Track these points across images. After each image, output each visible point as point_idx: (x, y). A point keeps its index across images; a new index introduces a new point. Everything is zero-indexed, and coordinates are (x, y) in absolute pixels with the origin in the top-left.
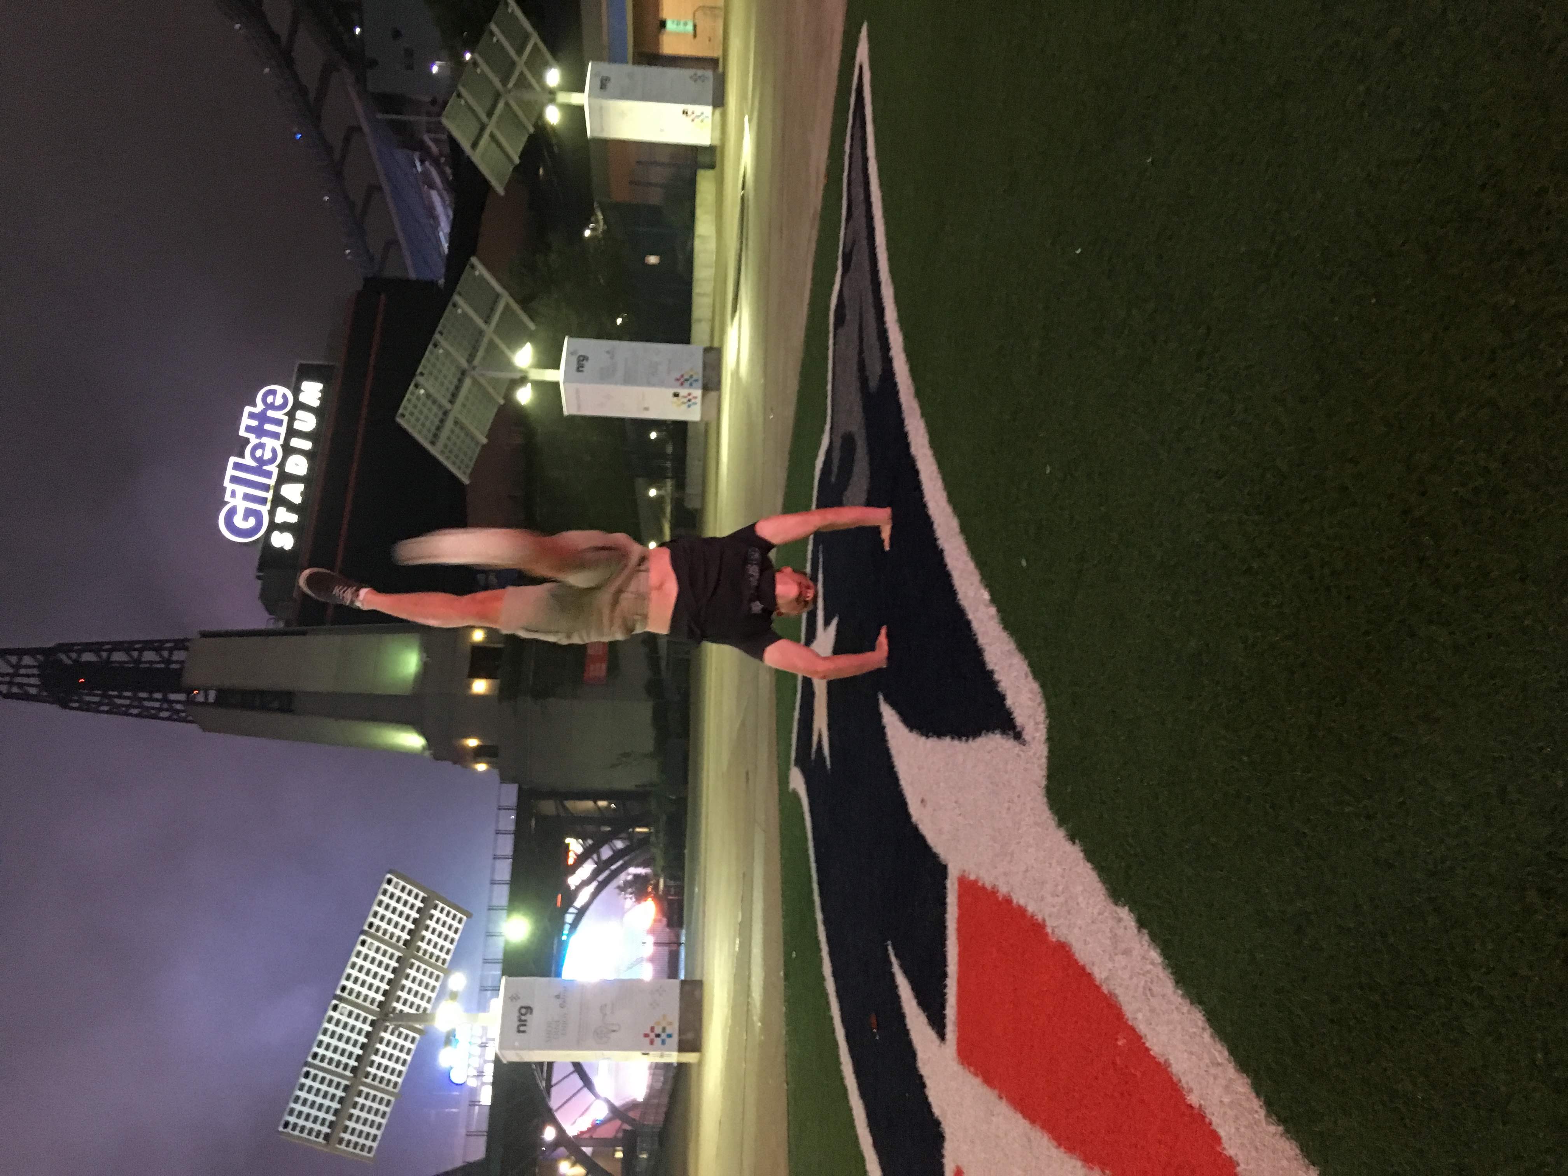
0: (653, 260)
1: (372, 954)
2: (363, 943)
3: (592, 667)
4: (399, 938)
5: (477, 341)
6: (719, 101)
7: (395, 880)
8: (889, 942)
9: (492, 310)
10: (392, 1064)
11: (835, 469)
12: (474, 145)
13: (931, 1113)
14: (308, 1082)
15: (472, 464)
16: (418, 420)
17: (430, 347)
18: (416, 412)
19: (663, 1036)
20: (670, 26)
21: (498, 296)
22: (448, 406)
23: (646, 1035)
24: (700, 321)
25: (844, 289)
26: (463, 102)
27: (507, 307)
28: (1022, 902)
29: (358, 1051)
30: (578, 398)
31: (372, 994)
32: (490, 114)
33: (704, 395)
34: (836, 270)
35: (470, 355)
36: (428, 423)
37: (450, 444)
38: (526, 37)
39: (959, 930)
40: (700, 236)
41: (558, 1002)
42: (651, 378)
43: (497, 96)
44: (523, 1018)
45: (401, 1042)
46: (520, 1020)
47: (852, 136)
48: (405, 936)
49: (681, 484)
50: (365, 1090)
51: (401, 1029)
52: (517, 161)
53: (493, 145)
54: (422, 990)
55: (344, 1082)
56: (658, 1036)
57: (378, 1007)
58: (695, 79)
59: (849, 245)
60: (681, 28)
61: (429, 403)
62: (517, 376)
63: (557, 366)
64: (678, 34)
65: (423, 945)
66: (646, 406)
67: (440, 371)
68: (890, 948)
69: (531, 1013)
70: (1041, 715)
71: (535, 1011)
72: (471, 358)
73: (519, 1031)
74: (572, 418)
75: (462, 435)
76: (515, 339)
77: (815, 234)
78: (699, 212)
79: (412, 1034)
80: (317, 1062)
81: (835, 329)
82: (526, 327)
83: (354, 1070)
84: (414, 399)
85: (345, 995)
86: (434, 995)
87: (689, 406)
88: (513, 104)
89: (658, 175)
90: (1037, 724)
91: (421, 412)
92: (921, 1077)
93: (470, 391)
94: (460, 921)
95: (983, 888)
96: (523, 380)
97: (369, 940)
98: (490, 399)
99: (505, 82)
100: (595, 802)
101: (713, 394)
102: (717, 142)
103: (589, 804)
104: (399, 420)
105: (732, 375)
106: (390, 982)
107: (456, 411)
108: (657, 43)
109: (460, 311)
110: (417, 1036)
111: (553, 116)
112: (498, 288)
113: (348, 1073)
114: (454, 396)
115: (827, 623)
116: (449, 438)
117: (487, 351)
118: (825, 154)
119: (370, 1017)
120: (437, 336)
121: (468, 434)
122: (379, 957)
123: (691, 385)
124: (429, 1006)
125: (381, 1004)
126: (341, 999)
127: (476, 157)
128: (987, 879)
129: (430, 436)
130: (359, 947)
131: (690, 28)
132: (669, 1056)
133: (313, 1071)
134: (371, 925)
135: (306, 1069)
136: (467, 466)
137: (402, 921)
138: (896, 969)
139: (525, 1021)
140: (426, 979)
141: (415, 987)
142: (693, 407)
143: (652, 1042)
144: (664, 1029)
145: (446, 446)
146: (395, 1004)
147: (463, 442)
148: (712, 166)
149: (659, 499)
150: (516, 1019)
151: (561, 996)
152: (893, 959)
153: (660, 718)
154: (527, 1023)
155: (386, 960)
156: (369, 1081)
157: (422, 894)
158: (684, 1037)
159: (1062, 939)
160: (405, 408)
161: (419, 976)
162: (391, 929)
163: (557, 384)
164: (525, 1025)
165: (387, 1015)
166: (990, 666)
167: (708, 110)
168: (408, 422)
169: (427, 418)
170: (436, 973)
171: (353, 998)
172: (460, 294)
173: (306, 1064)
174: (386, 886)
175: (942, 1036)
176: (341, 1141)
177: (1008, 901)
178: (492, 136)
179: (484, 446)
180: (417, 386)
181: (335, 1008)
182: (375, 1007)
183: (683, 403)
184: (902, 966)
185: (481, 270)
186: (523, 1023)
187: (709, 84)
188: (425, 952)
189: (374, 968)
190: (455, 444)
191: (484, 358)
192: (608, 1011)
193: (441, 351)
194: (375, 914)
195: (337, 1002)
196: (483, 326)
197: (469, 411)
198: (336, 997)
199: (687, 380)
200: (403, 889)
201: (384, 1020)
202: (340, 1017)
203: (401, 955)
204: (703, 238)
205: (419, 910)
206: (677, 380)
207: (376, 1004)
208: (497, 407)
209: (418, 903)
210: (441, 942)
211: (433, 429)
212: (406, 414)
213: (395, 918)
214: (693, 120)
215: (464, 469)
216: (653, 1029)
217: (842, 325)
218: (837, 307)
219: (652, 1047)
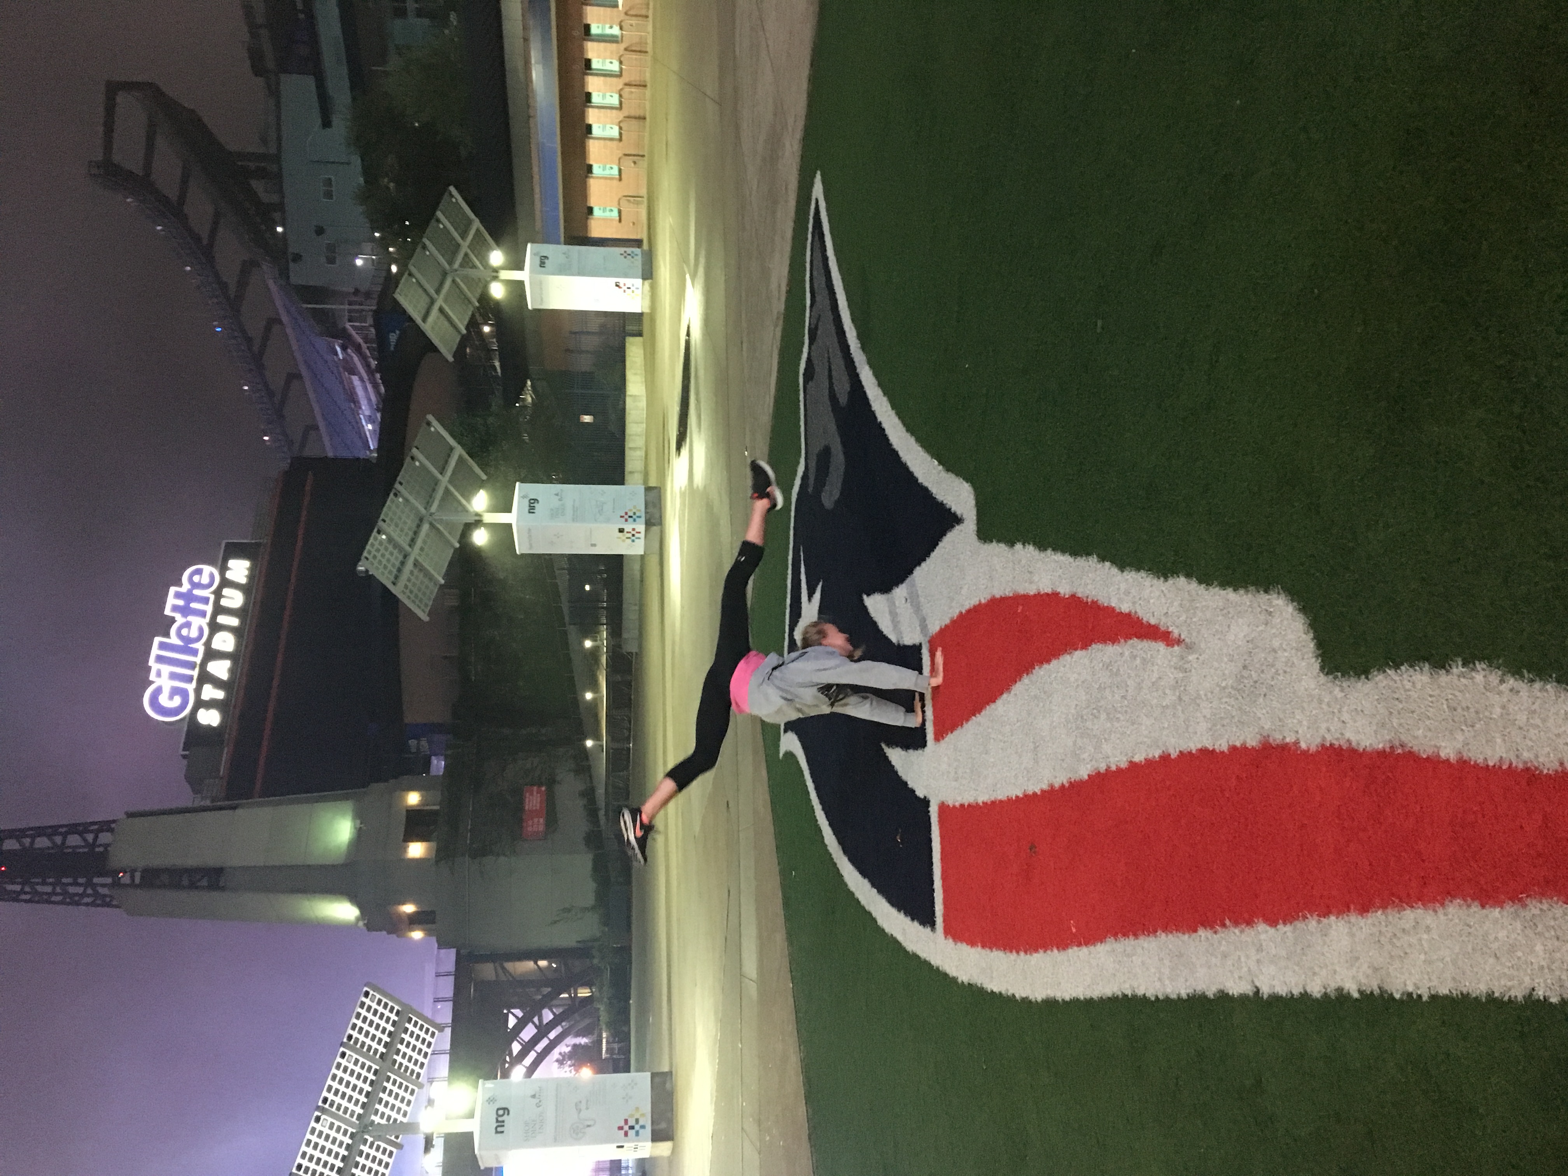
0: (587, 419)
1: (351, 1066)
2: (343, 1055)
3: (530, 823)
4: (376, 1051)
5: (434, 489)
6: (648, 273)
7: (371, 992)
9: (446, 462)
11: (811, 481)
12: (424, 319)
15: (430, 603)
16: (380, 562)
17: (391, 495)
18: (379, 555)
19: (637, 1127)
20: (597, 212)
21: (452, 449)
22: (408, 549)
23: (620, 1128)
24: (631, 472)
26: (414, 280)
27: (460, 459)
30: (530, 536)
32: (438, 291)
33: (647, 530)
34: (804, 343)
35: (428, 503)
36: (389, 566)
37: (410, 585)
38: (470, 222)
40: (631, 396)
41: (535, 1101)
42: (597, 515)
43: (445, 274)
44: (500, 1119)
45: (379, 1155)
46: (497, 1121)
48: (381, 1049)
49: (616, 631)
51: (380, 1143)
52: (464, 332)
53: (442, 318)
54: (398, 1104)
56: (632, 1128)
57: (357, 1119)
58: (626, 255)
59: (814, 321)
60: (607, 214)
61: (391, 548)
62: (471, 519)
63: (509, 510)
64: (605, 220)
65: (399, 1059)
66: (593, 543)
67: (400, 518)
69: (508, 1114)
71: (511, 1112)
72: (428, 505)
73: (497, 1132)
74: (524, 556)
75: (421, 576)
76: (470, 486)
77: (779, 330)
78: (629, 375)
79: (389, 1148)
82: (478, 477)
84: (376, 543)
85: (327, 1106)
86: (409, 1108)
87: (633, 541)
88: (458, 280)
89: (590, 343)
91: (383, 556)
93: (427, 535)
94: (433, 1034)
96: (478, 523)
97: (348, 1052)
98: (448, 542)
99: (450, 263)
100: (536, 963)
101: (655, 529)
102: (646, 310)
103: (530, 964)
104: (363, 563)
106: (368, 1095)
107: (415, 553)
108: (585, 227)
109: (417, 464)
110: (394, 1150)
111: (497, 291)
112: (452, 442)
114: (413, 540)
115: (811, 597)
116: (409, 580)
117: (443, 499)
119: (350, 1130)
120: (397, 486)
121: (427, 574)
122: (357, 1069)
123: (635, 520)
125: (359, 1116)
127: (427, 328)
129: (392, 578)
130: (339, 1059)
131: (615, 214)
132: (644, 1148)
134: (350, 1037)
136: (426, 605)
137: (379, 1034)
139: (503, 1122)
140: (401, 1093)
141: (391, 1100)
142: (636, 541)
143: (626, 1134)
144: (637, 1121)
145: (406, 587)
146: (373, 1117)
147: (422, 583)
148: (640, 334)
149: (595, 651)
150: (495, 1120)
151: (537, 1096)
153: (600, 869)
154: (505, 1124)
155: (364, 1073)
157: (396, 1008)
158: (656, 1127)
160: (369, 552)
161: (395, 1089)
162: (368, 1041)
163: (509, 526)
164: (503, 1126)
165: (366, 1126)
167: (638, 282)
168: (372, 564)
169: (388, 560)
170: (411, 1087)
171: (334, 1110)
172: (417, 448)
174: (364, 999)
178: (441, 310)
179: (441, 586)
180: (379, 532)
181: (318, 1119)
182: (354, 1119)
183: (627, 538)
185: (436, 426)
186: (500, 1124)
187: (638, 261)
188: (401, 1064)
189: (353, 1080)
190: (414, 585)
191: (440, 506)
192: (583, 1106)
193: (401, 500)
194: (354, 1027)
195: (319, 1114)
196: (439, 476)
197: (427, 555)
198: (318, 1108)
199: (630, 517)
200: (379, 1002)
201: (363, 1132)
202: (322, 1129)
203: (378, 1068)
204: (633, 396)
205: (394, 1024)
206: (622, 517)
207: (355, 1116)
208: (452, 551)
209: (393, 1017)
210: (415, 1055)
211: (395, 571)
212: (370, 557)
213: (372, 1030)
214: (624, 291)
215: (423, 607)
216: (626, 1121)
217: (812, 378)
218: (806, 369)
219: (626, 1138)
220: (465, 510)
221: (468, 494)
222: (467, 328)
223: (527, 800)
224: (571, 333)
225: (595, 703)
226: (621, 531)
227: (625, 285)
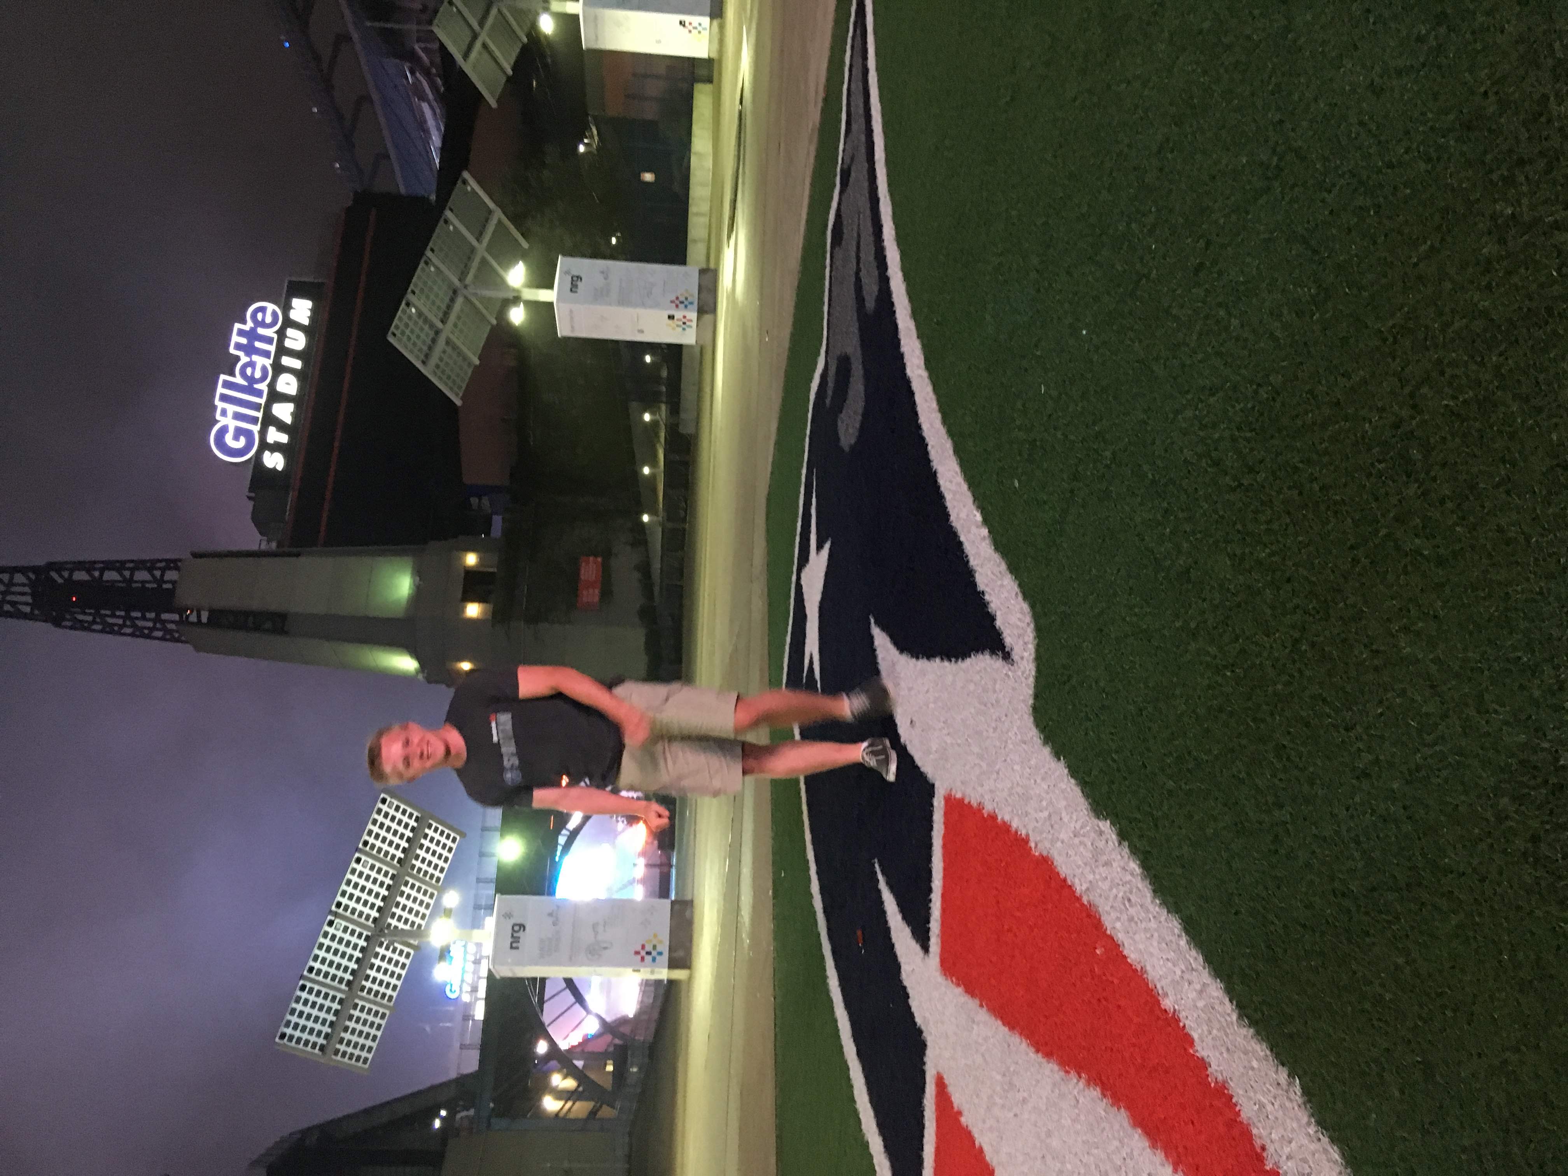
0: (648, 177)
1: (367, 871)
2: (358, 861)
3: (585, 593)
4: (393, 857)
5: (469, 258)
6: (717, 12)
8: (876, 860)
9: (485, 227)
10: (387, 979)
11: (830, 392)
12: (466, 56)
13: (915, 1024)
14: (304, 995)
15: (464, 386)
16: (409, 339)
17: (422, 264)
18: (407, 331)
19: (654, 953)
21: (490, 213)
22: (439, 325)
23: (637, 953)
24: (695, 241)
25: (842, 207)
26: (455, 9)
27: (500, 222)
28: (1007, 818)
29: (353, 965)
30: (572, 318)
31: (367, 910)
32: (481, 24)
33: (699, 319)
34: (835, 185)
35: (462, 273)
36: (419, 343)
37: (442, 365)
39: (945, 846)
40: (695, 154)
41: (551, 919)
42: (646, 299)
44: (515, 935)
45: (396, 957)
46: (513, 937)
47: (853, 47)
48: (399, 854)
49: (675, 409)
50: (361, 1003)
51: (396, 945)
52: (510, 72)
53: (486, 56)
54: (416, 907)
55: (339, 996)
56: (649, 953)
57: (373, 922)
59: (848, 161)
61: (421, 322)
62: (510, 295)
63: (551, 287)
65: (418, 864)
66: (641, 328)
67: (431, 289)
68: (877, 866)
69: (524, 930)
70: (1030, 635)
72: (462, 276)
73: (513, 948)
74: (567, 339)
75: (454, 356)
76: (508, 257)
77: (813, 148)
78: (696, 130)
79: (406, 950)
80: (313, 976)
81: (832, 247)
82: (519, 246)
83: (349, 983)
84: (405, 318)
85: (341, 911)
86: (428, 912)
88: (505, 11)
89: (654, 89)
90: (1025, 643)
91: (412, 331)
92: (905, 988)
93: (462, 310)
94: (454, 840)
95: (969, 805)
96: (516, 300)
97: (364, 858)
98: (483, 318)
101: (708, 318)
102: (714, 55)
104: (391, 339)
105: (728, 298)
106: (384, 899)
107: (447, 330)
109: (451, 228)
110: (412, 952)
111: (547, 25)
112: (491, 205)
113: (343, 987)
114: (446, 314)
115: (819, 547)
116: (441, 359)
117: (479, 269)
118: (824, 65)
119: (365, 933)
120: (428, 253)
121: (460, 353)
122: (373, 874)
123: (686, 307)
124: (423, 923)
125: (375, 920)
126: (336, 915)
127: (467, 68)
128: (973, 797)
129: (422, 357)
130: (354, 865)
132: (661, 973)
133: (309, 985)
134: (366, 843)
135: (301, 982)
136: (459, 387)
137: (396, 840)
138: (883, 885)
139: (518, 937)
140: (420, 896)
141: (409, 904)
142: (688, 330)
143: (643, 959)
144: (655, 947)
145: (438, 366)
146: (390, 920)
147: (455, 362)
148: (710, 80)
149: (654, 424)
151: (554, 914)
152: (880, 877)
153: (652, 645)
154: (521, 940)
155: (381, 878)
156: (364, 994)
157: (416, 814)
158: (675, 955)
159: (1045, 854)
160: (397, 327)
161: (414, 893)
162: (385, 847)
163: (551, 305)
164: (518, 942)
165: (382, 930)
166: (981, 587)
167: (706, 21)
168: (400, 340)
169: (418, 337)
170: (430, 890)
171: (348, 914)
172: (451, 210)
173: (302, 977)
174: (380, 805)
175: (926, 948)
176: (337, 1052)
177: (993, 817)
178: (485, 46)
179: (476, 366)
180: (408, 304)
181: (331, 923)
182: (370, 923)
184: (889, 884)
185: (473, 185)
186: (516, 940)
188: (420, 870)
189: (369, 885)
190: (447, 364)
191: (476, 277)
192: (600, 929)
193: (432, 269)
194: (370, 833)
195: (333, 918)
196: (474, 242)
197: (461, 331)
198: (331, 912)
199: (682, 302)
200: (397, 809)
201: (379, 936)
202: (335, 932)
203: (395, 873)
204: (699, 155)
205: (413, 830)
206: (672, 302)
207: (371, 920)
208: (489, 327)
209: (412, 823)
210: (435, 860)
211: (425, 348)
212: (397, 333)
213: (390, 836)
214: (690, 31)
215: (456, 389)
216: (643, 947)
217: (840, 244)
218: (834, 226)
219: (643, 964)
220: (503, 283)
221: (508, 262)
222: (514, 69)
223: (583, 572)
224: (634, 75)
225: (653, 476)
226: (671, 317)
227: (690, 24)
